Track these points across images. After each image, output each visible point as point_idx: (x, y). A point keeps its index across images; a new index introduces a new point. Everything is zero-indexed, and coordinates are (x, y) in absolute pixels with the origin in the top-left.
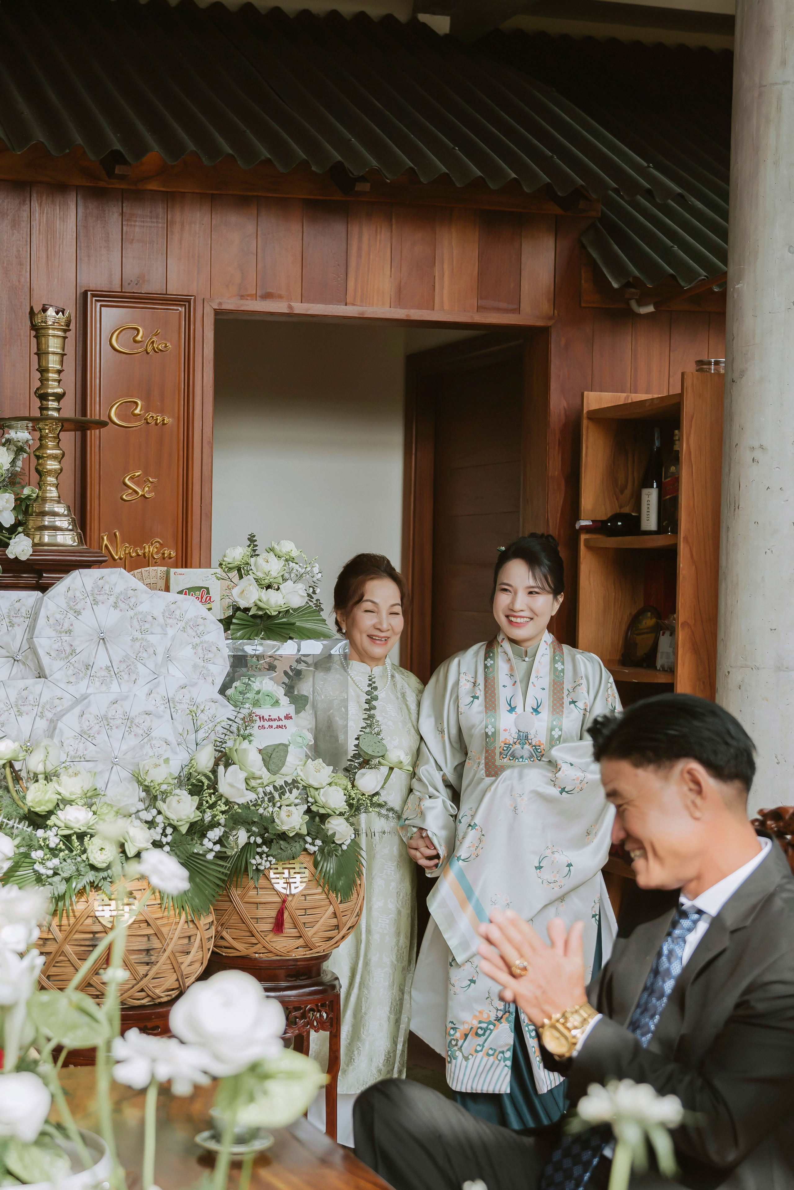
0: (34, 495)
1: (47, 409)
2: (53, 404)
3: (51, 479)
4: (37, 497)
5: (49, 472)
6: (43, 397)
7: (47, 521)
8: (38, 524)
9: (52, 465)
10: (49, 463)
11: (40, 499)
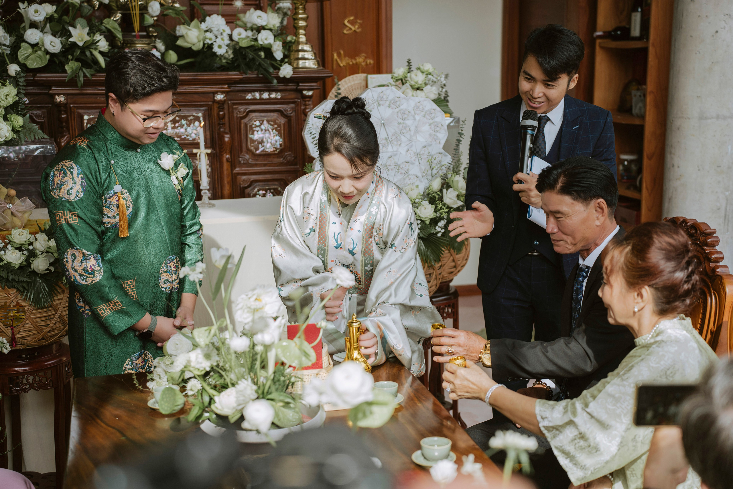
0: (293, 41)
3: (302, 31)
4: (295, 41)
5: (301, 28)
7: (301, 55)
8: (296, 56)
9: (302, 23)
10: (300, 22)
11: (296, 43)
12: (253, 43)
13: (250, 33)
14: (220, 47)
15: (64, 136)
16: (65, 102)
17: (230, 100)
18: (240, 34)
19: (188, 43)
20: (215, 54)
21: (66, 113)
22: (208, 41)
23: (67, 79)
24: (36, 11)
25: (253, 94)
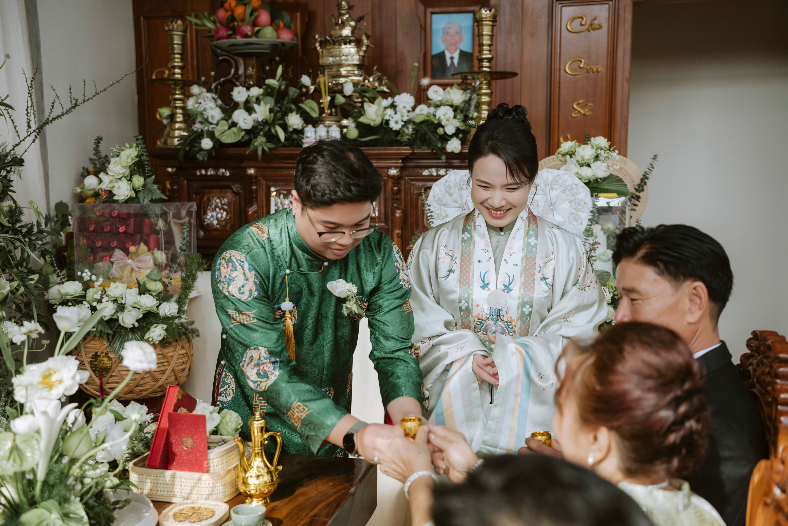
1: (483, 67)
2: (486, 64)
3: (484, 107)
4: (477, 117)
5: (484, 103)
6: (481, 60)
9: (485, 99)
10: (483, 97)
11: (478, 119)
12: (429, 118)
13: (431, 110)
14: (396, 122)
15: (252, 206)
16: (255, 174)
17: (408, 176)
18: (422, 110)
19: (369, 119)
20: (392, 129)
21: (256, 185)
22: (387, 117)
23: (247, 152)
24: (239, 93)
25: (430, 170)
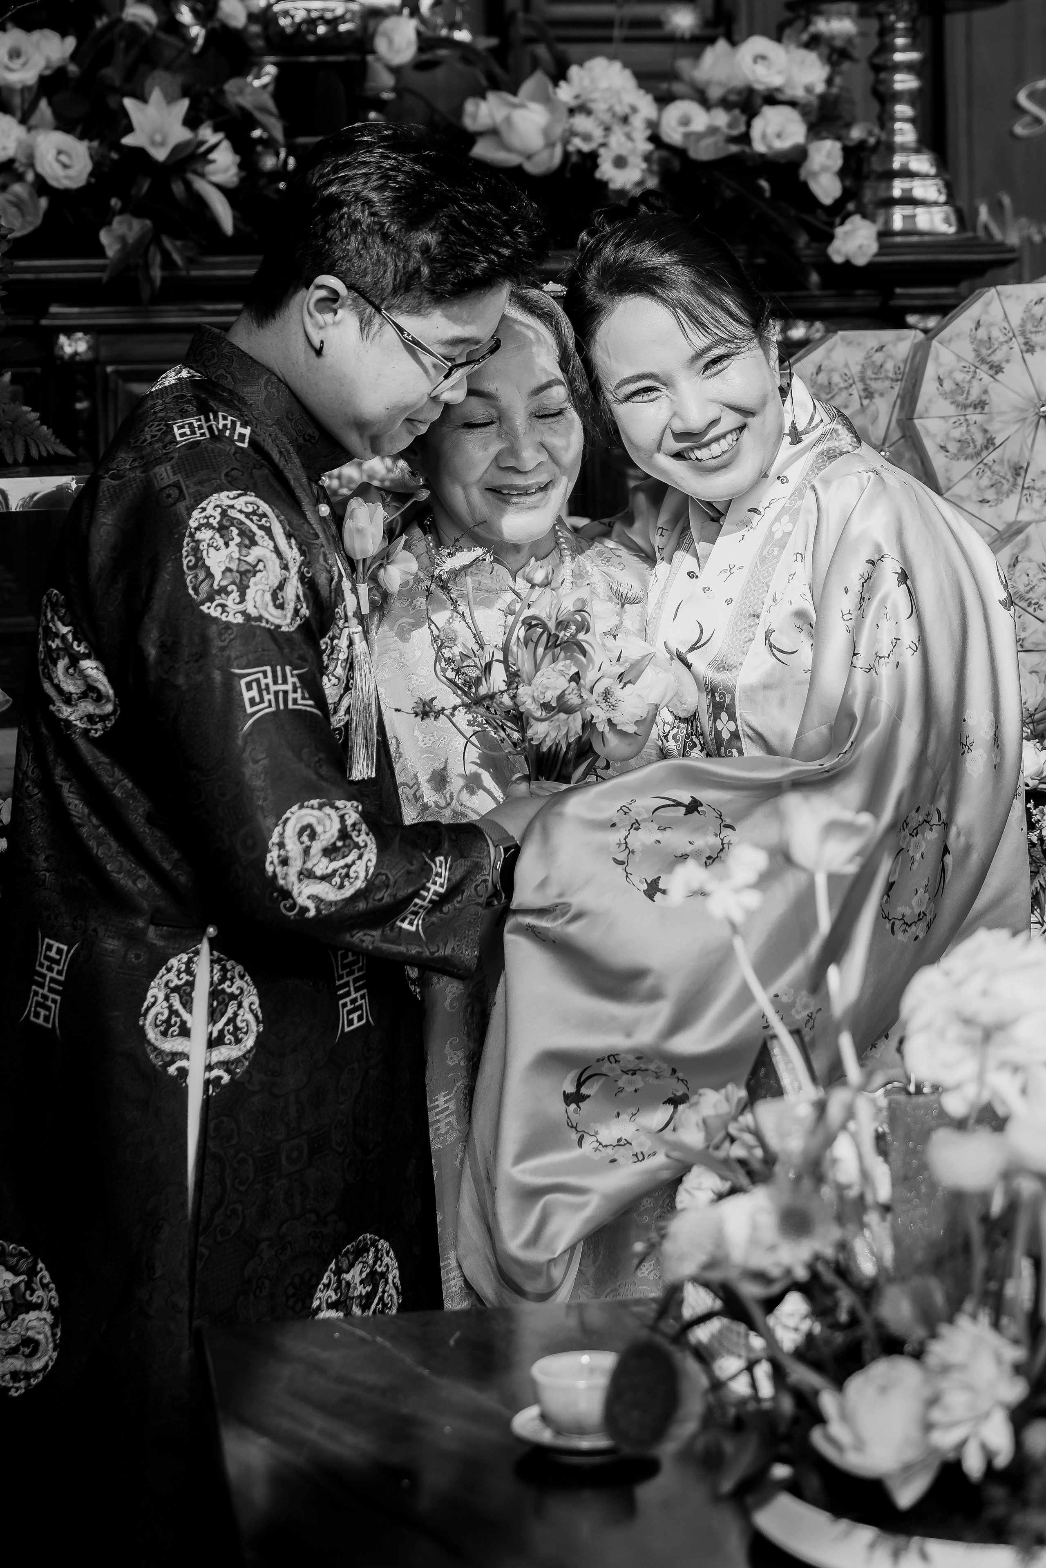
0: (872, 141)
3: (903, 109)
4: (878, 143)
5: (900, 96)
8: (882, 194)
9: (904, 82)
10: (898, 77)
11: (882, 148)
12: (734, 148)
13: (721, 118)
14: (620, 162)
16: (90, 357)
18: (685, 121)
19: (512, 151)
20: (604, 184)
21: (89, 394)
22: (578, 143)
